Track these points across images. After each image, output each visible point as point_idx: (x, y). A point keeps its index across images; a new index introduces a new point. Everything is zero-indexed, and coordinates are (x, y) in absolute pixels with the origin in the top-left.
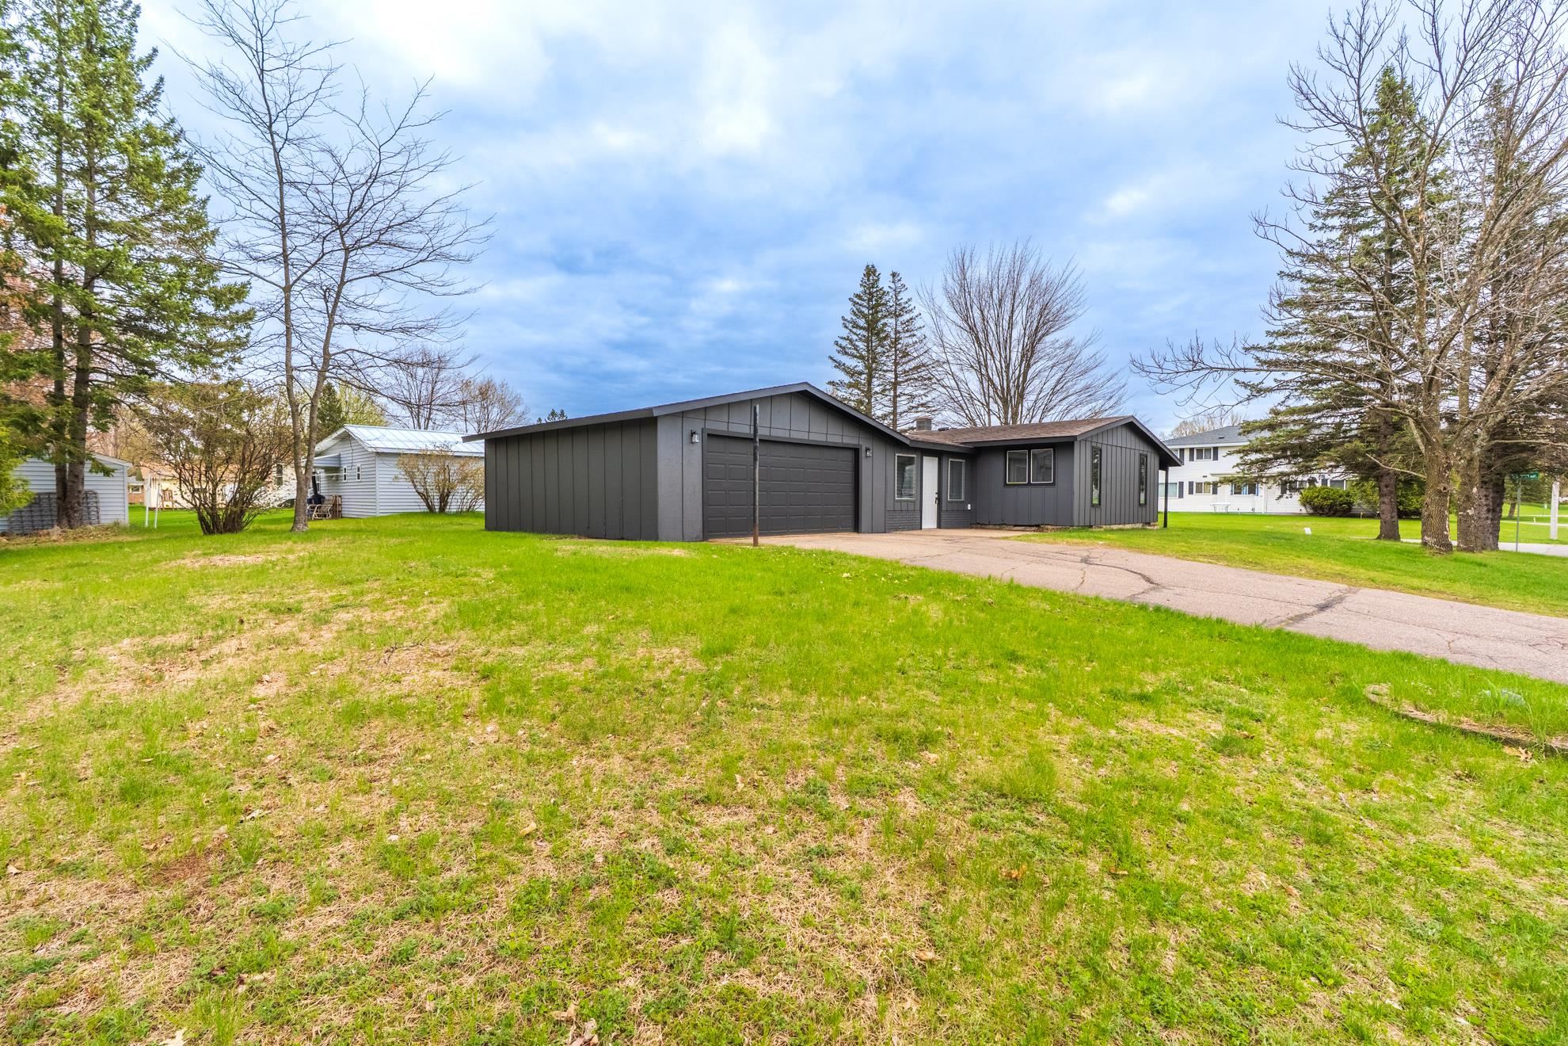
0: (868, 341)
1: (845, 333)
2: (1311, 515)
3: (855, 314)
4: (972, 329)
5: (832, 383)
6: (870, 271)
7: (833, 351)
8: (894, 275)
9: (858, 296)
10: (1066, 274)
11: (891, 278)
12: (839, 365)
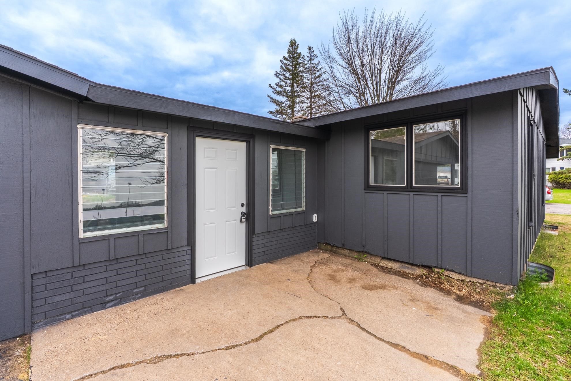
0: (292, 86)
1: (277, 80)
2: (555, 187)
3: (283, 69)
4: (354, 71)
5: (271, 112)
6: (293, 44)
7: (271, 92)
8: (309, 48)
9: (285, 58)
10: (418, 28)
11: (308, 50)
12: (275, 101)
